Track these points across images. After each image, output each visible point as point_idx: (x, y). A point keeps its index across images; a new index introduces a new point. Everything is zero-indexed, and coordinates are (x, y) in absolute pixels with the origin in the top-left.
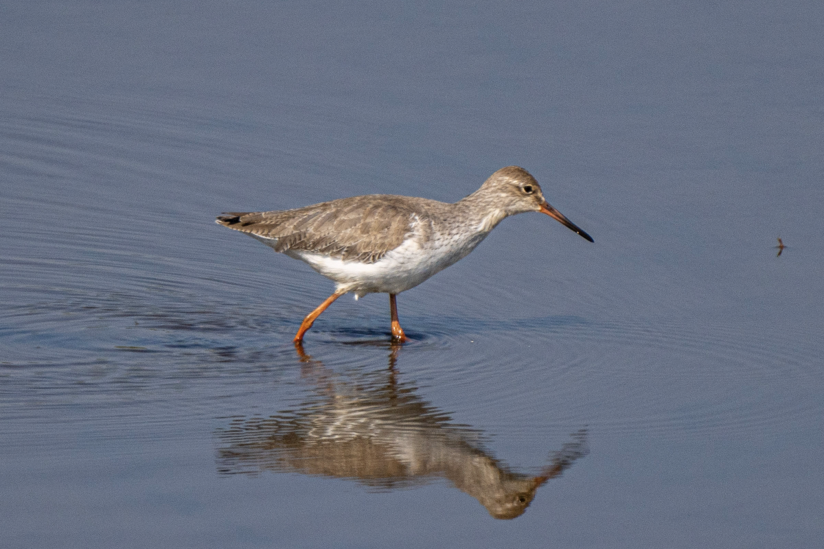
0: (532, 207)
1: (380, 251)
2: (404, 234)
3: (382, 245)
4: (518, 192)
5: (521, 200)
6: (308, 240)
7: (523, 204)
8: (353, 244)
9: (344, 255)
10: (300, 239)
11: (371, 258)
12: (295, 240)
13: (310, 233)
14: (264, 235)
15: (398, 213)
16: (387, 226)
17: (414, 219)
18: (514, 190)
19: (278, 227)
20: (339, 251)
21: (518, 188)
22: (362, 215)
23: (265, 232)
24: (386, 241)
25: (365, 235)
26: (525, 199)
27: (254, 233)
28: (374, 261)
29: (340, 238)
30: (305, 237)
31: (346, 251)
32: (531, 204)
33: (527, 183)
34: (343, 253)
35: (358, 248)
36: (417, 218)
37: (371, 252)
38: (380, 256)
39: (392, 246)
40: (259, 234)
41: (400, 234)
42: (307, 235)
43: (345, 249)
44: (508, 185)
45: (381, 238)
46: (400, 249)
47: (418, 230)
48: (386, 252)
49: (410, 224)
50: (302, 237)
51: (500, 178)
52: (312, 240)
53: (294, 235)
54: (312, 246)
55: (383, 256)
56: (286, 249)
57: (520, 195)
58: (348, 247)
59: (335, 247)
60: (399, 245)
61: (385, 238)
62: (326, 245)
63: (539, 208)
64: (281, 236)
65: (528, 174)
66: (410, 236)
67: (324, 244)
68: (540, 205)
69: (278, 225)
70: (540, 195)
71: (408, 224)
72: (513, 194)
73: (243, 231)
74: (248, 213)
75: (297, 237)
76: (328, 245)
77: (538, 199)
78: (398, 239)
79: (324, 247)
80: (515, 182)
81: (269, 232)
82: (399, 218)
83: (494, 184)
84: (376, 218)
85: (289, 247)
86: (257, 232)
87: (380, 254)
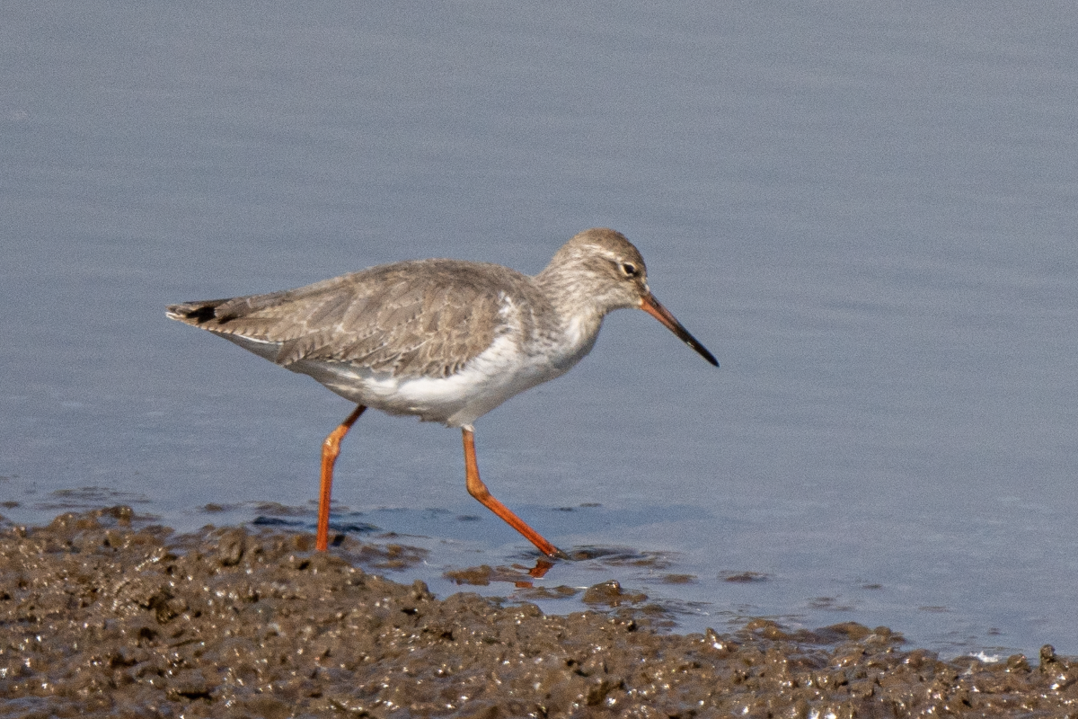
0: (629, 299)
1: (457, 359)
2: (493, 327)
3: (462, 349)
4: (613, 273)
5: (617, 286)
6: (337, 344)
7: (618, 291)
8: (413, 349)
9: (397, 367)
10: (322, 343)
11: (443, 370)
12: (313, 345)
13: (340, 334)
14: (256, 337)
15: (478, 292)
16: (466, 316)
17: (504, 301)
18: (608, 267)
19: (280, 323)
20: (388, 361)
21: (614, 264)
22: (421, 300)
23: (260, 333)
24: (467, 341)
25: (431, 334)
26: (622, 284)
27: (238, 333)
28: (447, 373)
29: (391, 339)
30: (331, 339)
31: (402, 361)
32: (629, 294)
33: (627, 259)
34: (396, 363)
35: (421, 355)
36: (508, 299)
37: (442, 360)
38: (458, 367)
39: (476, 350)
40: (248, 336)
41: (489, 329)
42: (334, 336)
43: (400, 357)
44: (598, 259)
45: (458, 336)
46: (489, 353)
47: (513, 323)
48: (468, 359)
49: (501, 311)
50: (326, 338)
51: (587, 246)
52: (344, 345)
53: (312, 337)
54: (342, 354)
55: (463, 366)
56: (296, 359)
57: (615, 276)
58: (404, 354)
59: (382, 355)
60: (488, 346)
61: (466, 335)
62: (367, 351)
63: (640, 302)
64: (288, 338)
65: (630, 245)
66: (503, 332)
67: (363, 350)
68: (643, 297)
69: (281, 319)
70: (643, 280)
71: (497, 311)
72: (606, 275)
73: (219, 330)
74: (225, 301)
75: (316, 339)
76: (371, 352)
77: (641, 288)
78: (485, 337)
79: (364, 355)
80: (610, 254)
81: (266, 331)
82: (481, 301)
83: (577, 256)
84: (446, 304)
85: (302, 356)
86: (244, 332)
87: (457, 364)
